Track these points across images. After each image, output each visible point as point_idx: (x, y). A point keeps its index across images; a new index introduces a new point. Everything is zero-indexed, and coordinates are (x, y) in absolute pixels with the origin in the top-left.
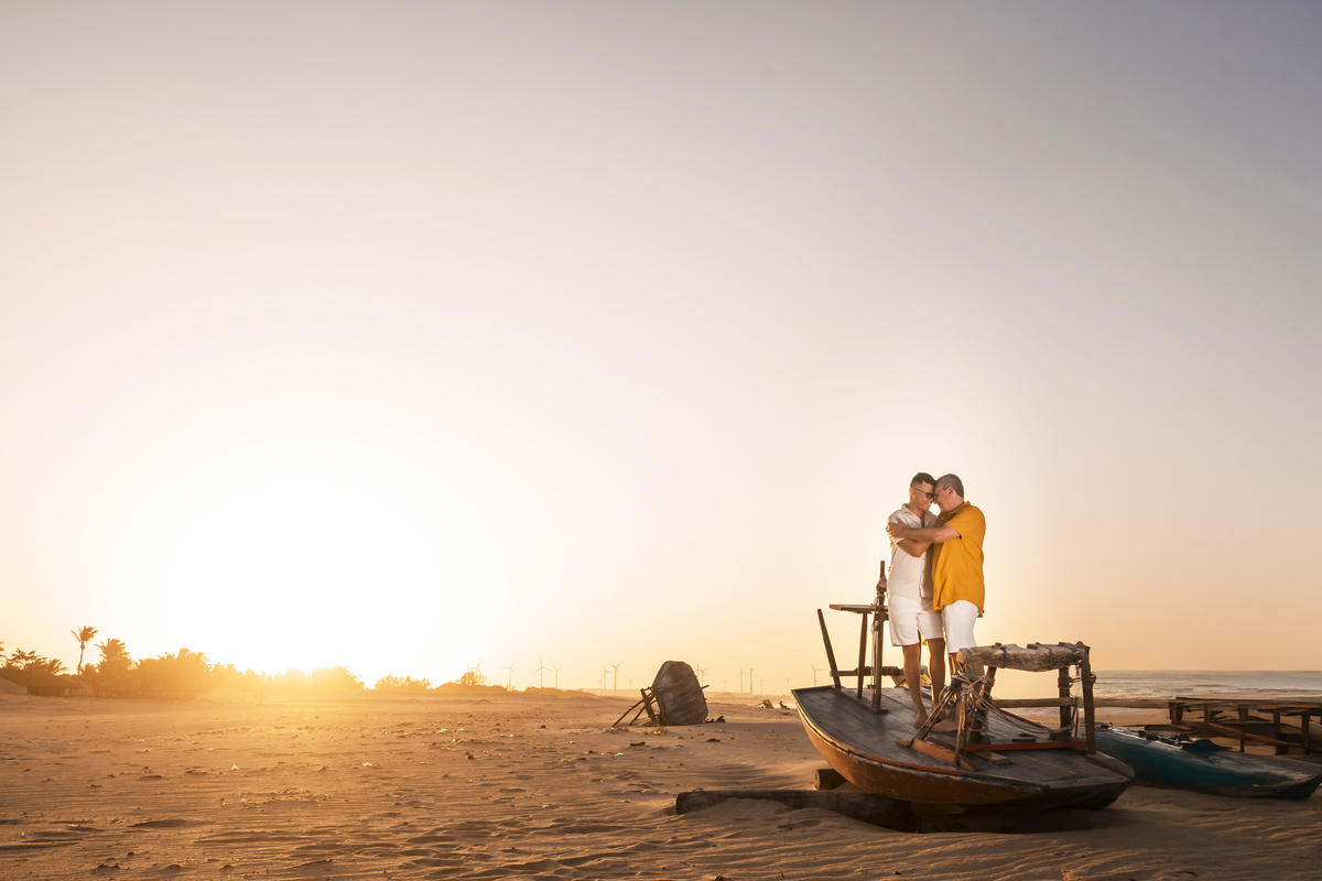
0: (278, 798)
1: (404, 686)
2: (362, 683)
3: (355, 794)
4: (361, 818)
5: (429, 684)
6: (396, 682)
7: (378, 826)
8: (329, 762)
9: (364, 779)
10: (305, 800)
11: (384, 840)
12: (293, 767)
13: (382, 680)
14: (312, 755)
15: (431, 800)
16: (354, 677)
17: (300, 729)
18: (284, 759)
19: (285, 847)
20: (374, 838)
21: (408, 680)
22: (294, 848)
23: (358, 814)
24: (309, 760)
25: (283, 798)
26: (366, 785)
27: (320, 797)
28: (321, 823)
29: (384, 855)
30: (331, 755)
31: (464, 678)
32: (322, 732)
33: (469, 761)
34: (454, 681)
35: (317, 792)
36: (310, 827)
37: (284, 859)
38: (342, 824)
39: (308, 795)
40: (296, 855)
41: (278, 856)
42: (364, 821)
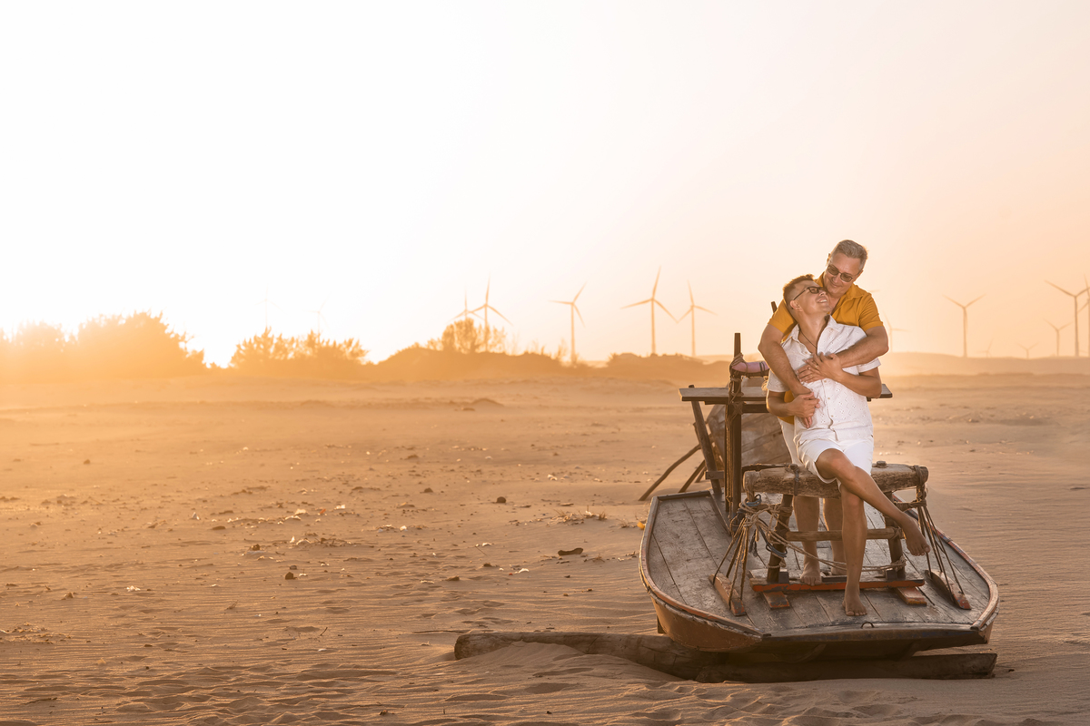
0: (6, 638)
1: (301, 359)
2: (200, 356)
3: (101, 634)
4: (99, 662)
5: (361, 353)
6: (281, 347)
7: (117, 670)
8: (78, 584)
9: (122, 612)
10: (38, 641)
11: (116, 684)
12: (27, 594)
13: (249, 345)
14: (58, 568)
15: (190, 642)
16: (177, 339)
17: (46, 503)
18: (16, 578)
19: (14, 689)
20: (107, 681)
21: (311, 342)
22: (22, 690)
23: (98, 657)
24: (51, 580)
25: (13, 639)
26: (121, 621)
27: (57, 637)
28: (54, 668)
29: (106, 696)
30: (87, 570)
31: (448, 335)
32: (87, 513)
33: (286, 583)
34: (423, 343)
35: (54, 630)
36: (42, 672)
37: (13, 699)
38: (75, 668)
39: (42, 634)
40: (24, 696)
41: (7, 696)
42: (102, 665)
